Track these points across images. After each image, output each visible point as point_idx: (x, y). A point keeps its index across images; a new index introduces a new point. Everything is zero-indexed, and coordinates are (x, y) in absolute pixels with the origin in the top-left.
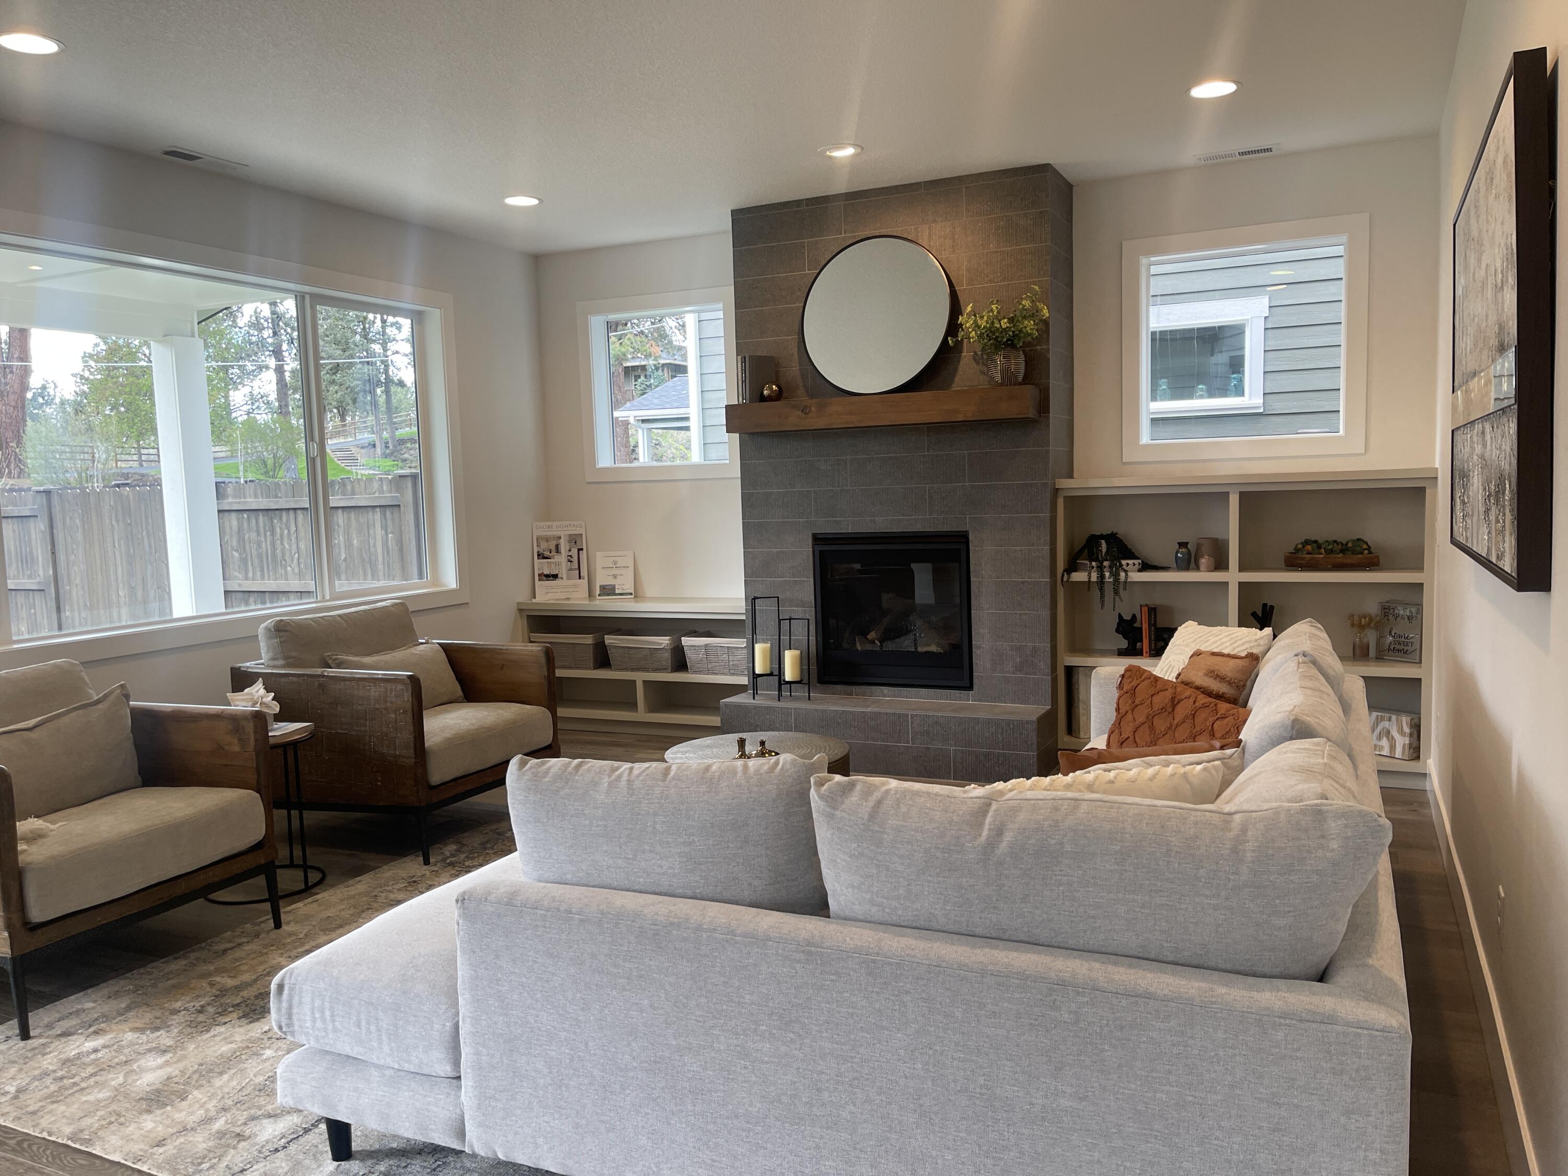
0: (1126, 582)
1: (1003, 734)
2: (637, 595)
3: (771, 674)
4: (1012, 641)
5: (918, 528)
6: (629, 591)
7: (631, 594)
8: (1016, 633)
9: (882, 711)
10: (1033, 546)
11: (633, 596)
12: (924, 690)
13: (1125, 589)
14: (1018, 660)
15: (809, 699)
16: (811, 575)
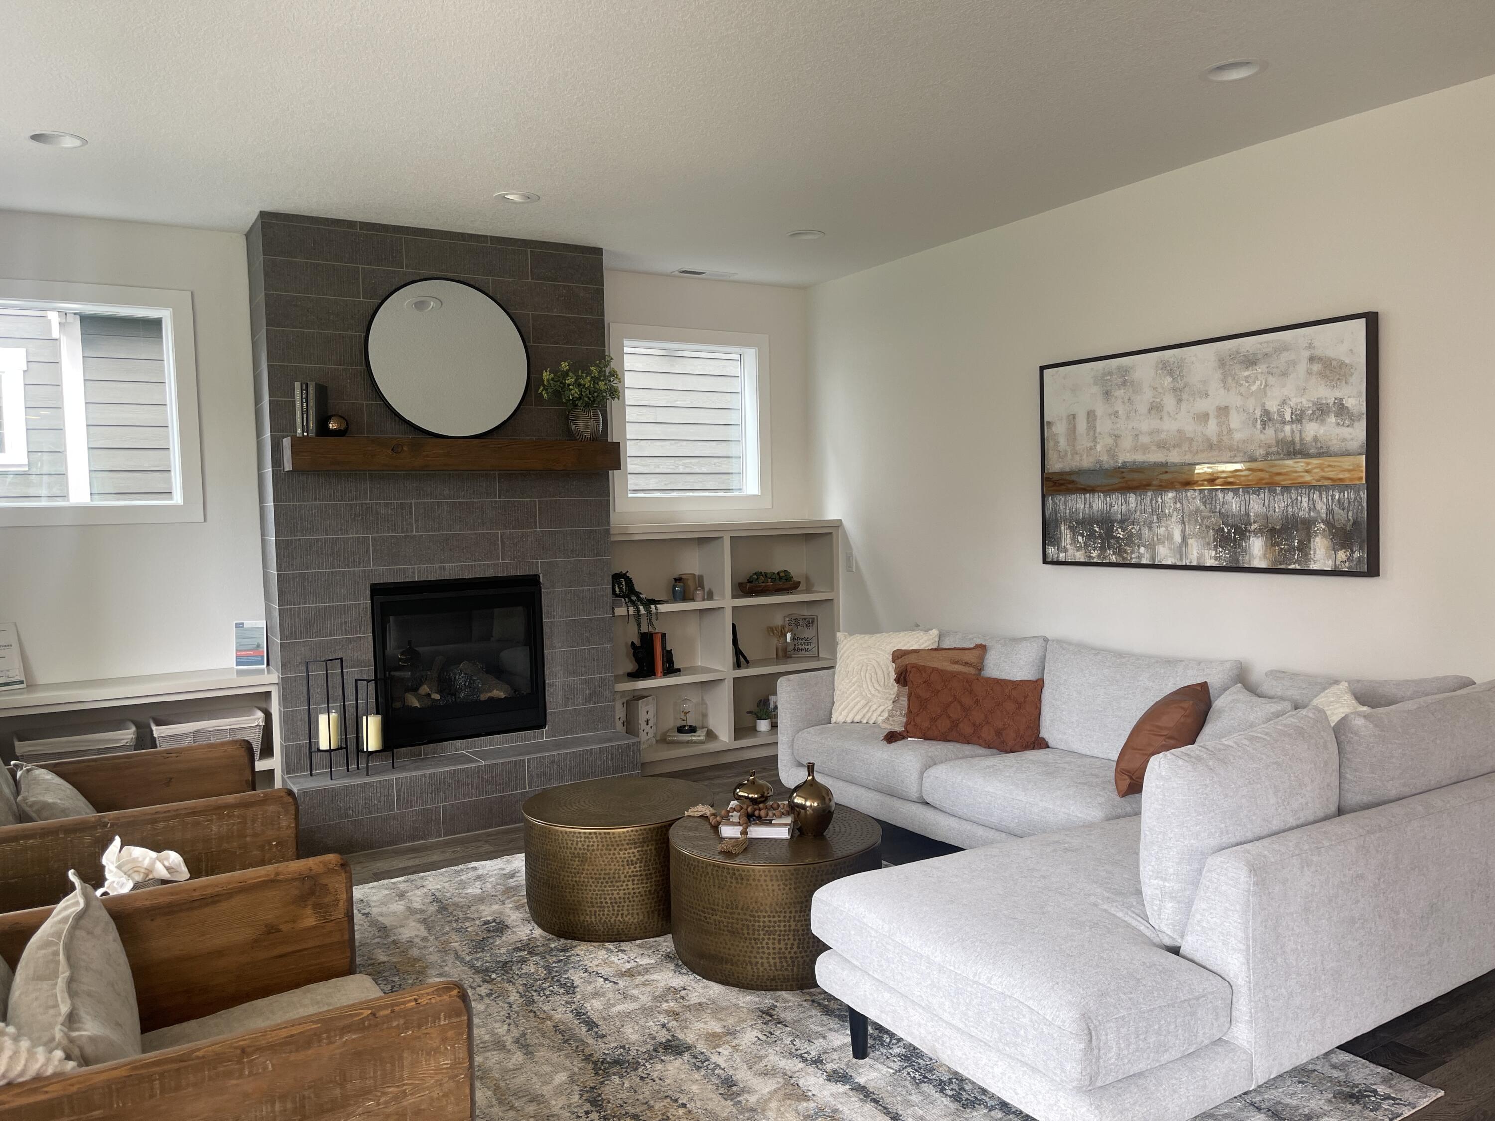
0: (657, 614)
1: (613, 759)
2: (28, 682)
3: (341, 748)
4: (582, 675)
5: (490, 573)
6: (17, 678)
7: (22, 682)
8: (585, 667)
9: (498, 761)
10: (598, 585)
11: (24, 685)
12: (498, 736)
13: (657, 619)
14: (587, 692)
15: (393, 767)
16: (370, 630)
